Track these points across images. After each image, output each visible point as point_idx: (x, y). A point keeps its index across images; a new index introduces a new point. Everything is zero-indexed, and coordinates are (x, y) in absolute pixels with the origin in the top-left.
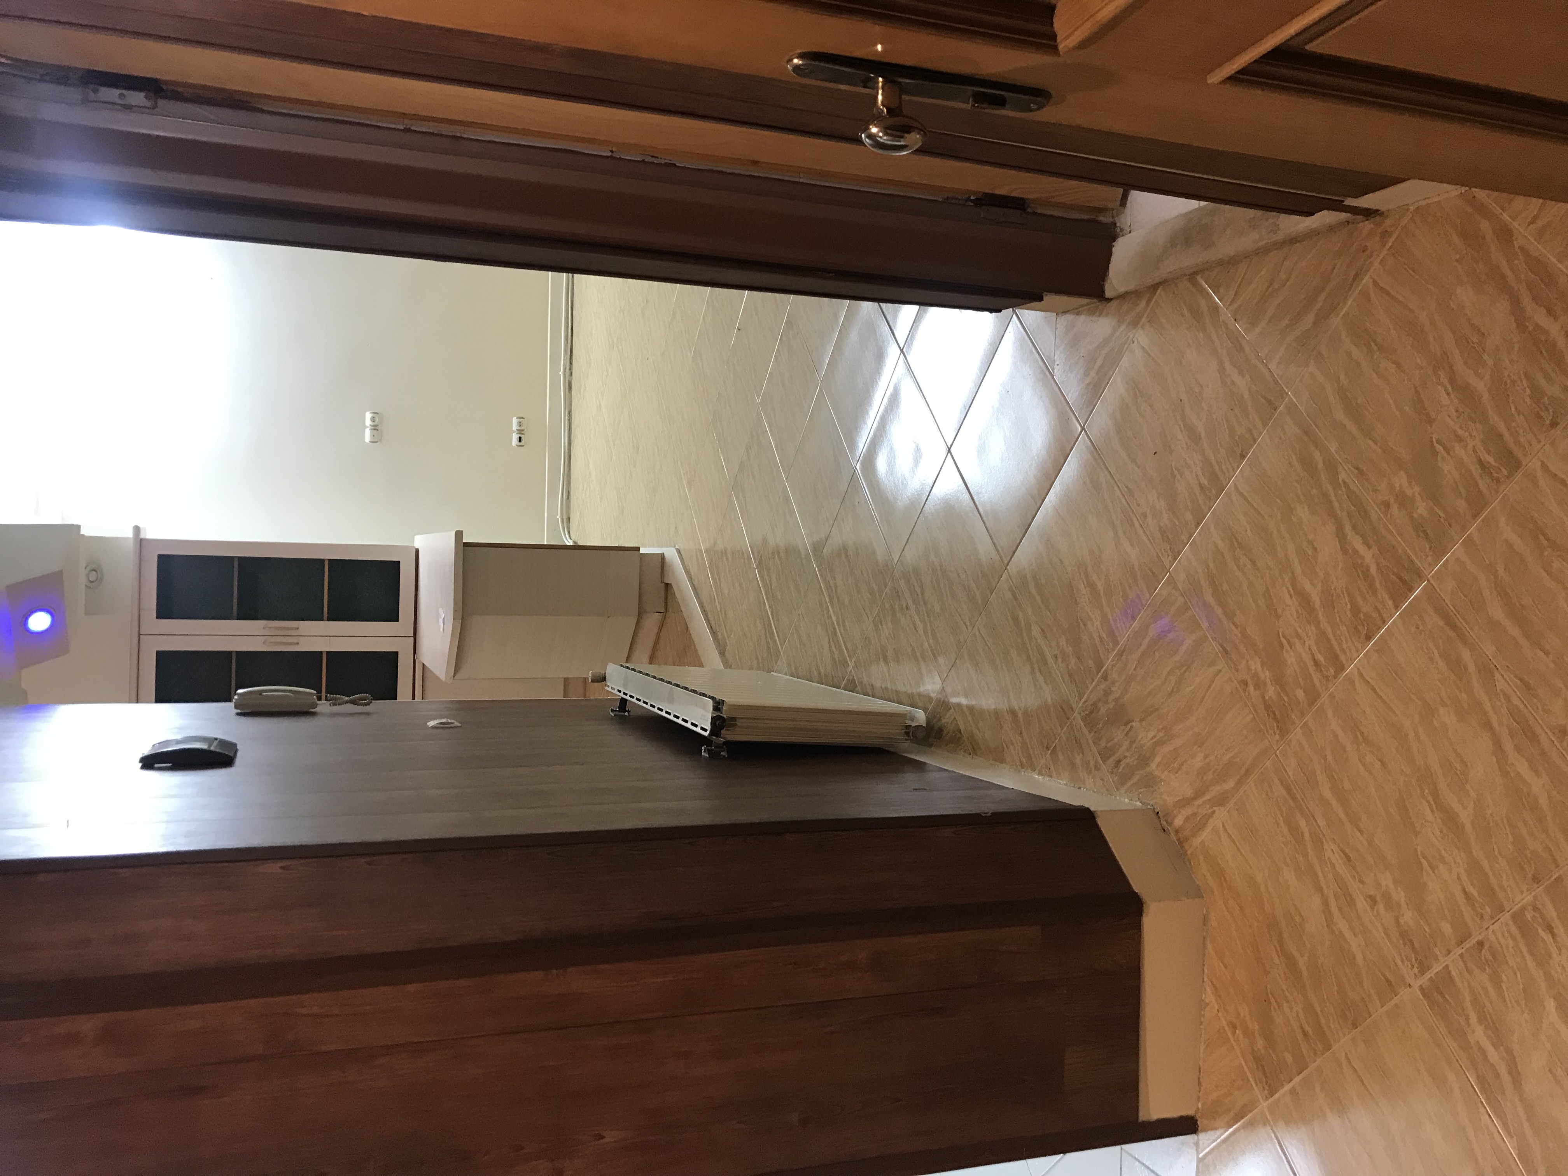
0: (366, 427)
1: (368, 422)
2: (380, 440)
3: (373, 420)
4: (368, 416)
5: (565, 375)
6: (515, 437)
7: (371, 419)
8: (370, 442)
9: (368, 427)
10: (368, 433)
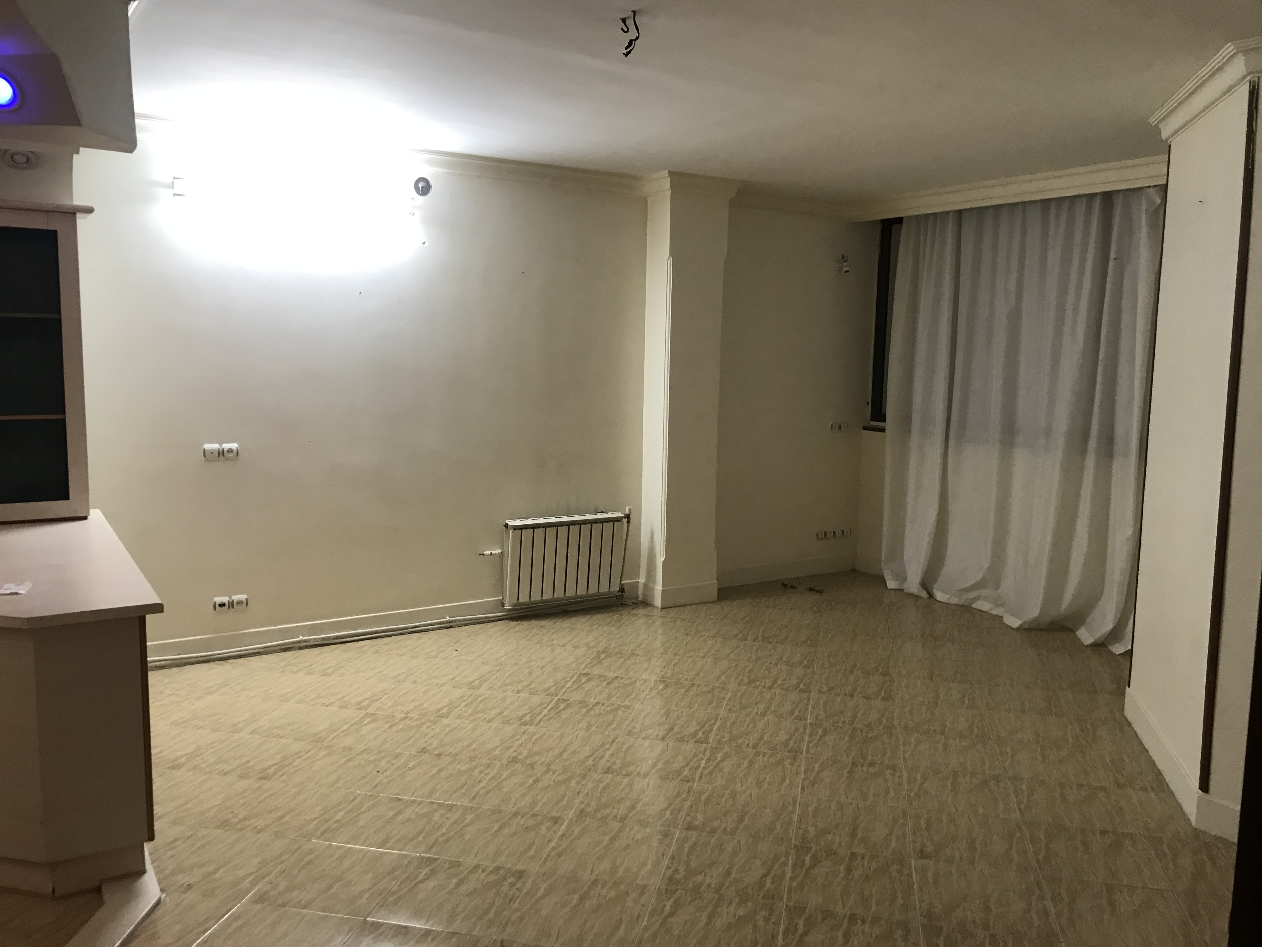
0: (221, 444)
1: (226, 446)
2: (207, 460)
3: (230, 451)
4: (234, 446)
5: (299, 642)
6: (225, 599)
7: (231, 449)
8: (204, 451)
9: (221, 446)
10: (216, 446)
